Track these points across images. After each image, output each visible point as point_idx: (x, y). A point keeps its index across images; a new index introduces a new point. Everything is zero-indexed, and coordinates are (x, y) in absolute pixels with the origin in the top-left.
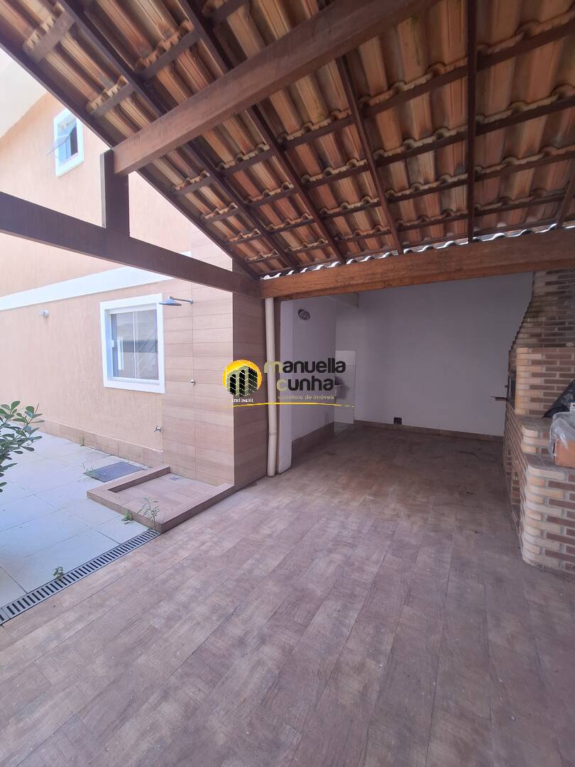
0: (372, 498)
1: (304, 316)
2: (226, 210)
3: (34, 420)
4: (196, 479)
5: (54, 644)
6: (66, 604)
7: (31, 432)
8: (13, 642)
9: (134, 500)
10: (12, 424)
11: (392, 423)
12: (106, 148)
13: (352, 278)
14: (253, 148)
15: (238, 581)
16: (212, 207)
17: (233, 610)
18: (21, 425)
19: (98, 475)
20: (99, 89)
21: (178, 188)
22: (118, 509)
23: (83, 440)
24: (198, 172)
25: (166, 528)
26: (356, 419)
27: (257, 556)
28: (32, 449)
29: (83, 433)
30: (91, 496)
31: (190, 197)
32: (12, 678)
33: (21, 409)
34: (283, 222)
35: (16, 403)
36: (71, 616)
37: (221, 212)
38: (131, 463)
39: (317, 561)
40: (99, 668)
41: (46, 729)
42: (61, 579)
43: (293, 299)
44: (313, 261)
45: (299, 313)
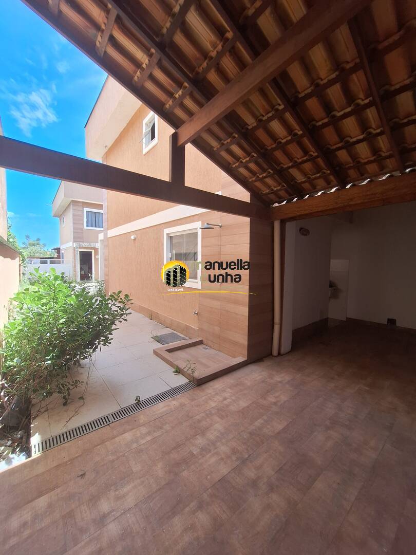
0: (367, 388)
1: (305, 233)
2: (248, 159)
3: (129, 302)
4: (219, 351)
5: (135, 445)
6: (141, 421)
7: (126, 310)
8: (114, 438)
9: (181, 359)
10: (118, 304)
11: (386, 323)
12: (172, 131)
13: (351, 200)
14: (271, 110)
15: (250, 433)
16: (237, 158)
17: (247, 456)
18: (121, 305)
19: (159, 339)
20: (170, 94)
21: (215, 149)
22: (171, 364)
23: (152, 316)
24: (229, 135)
25: (201, 383)
26: (348, 317)
27: (265, 418)
28: (126, 320)
29: (151, 311)
30: (155, 353)
31: (224, 154)
32: (113, 461)
33: (122, 296)
34: (291, 161)
35: (120, 292)
36: (144, 430)
37: (244, 161)
38: (178, 334)
39: (315, 433)
40: (159, 470)
41: (130, 501)
42: (139, 404)
43: (296, 220)
44: (315, 189)
45: (300, 231)
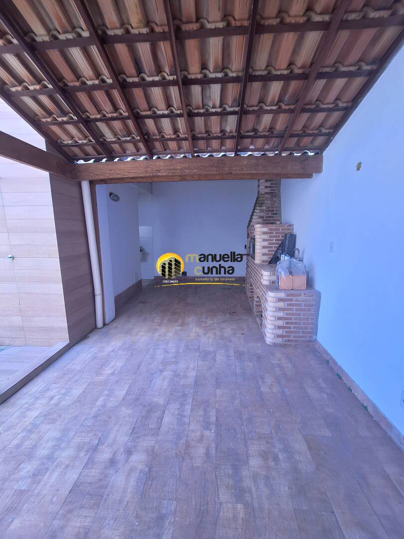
0: (180, 328)
1: (114, 199)
2: (37, 87)
4: (26, 345)
13: (159, 171)
14: (70, 30)
15: (95, 417)
17: (97, 441)
27: (106, 392)
34: (99, 113)
37: (31, 88)
39: (154, 381)
43: (106, 183)
44: (125, 153)
45: (110, 196)
